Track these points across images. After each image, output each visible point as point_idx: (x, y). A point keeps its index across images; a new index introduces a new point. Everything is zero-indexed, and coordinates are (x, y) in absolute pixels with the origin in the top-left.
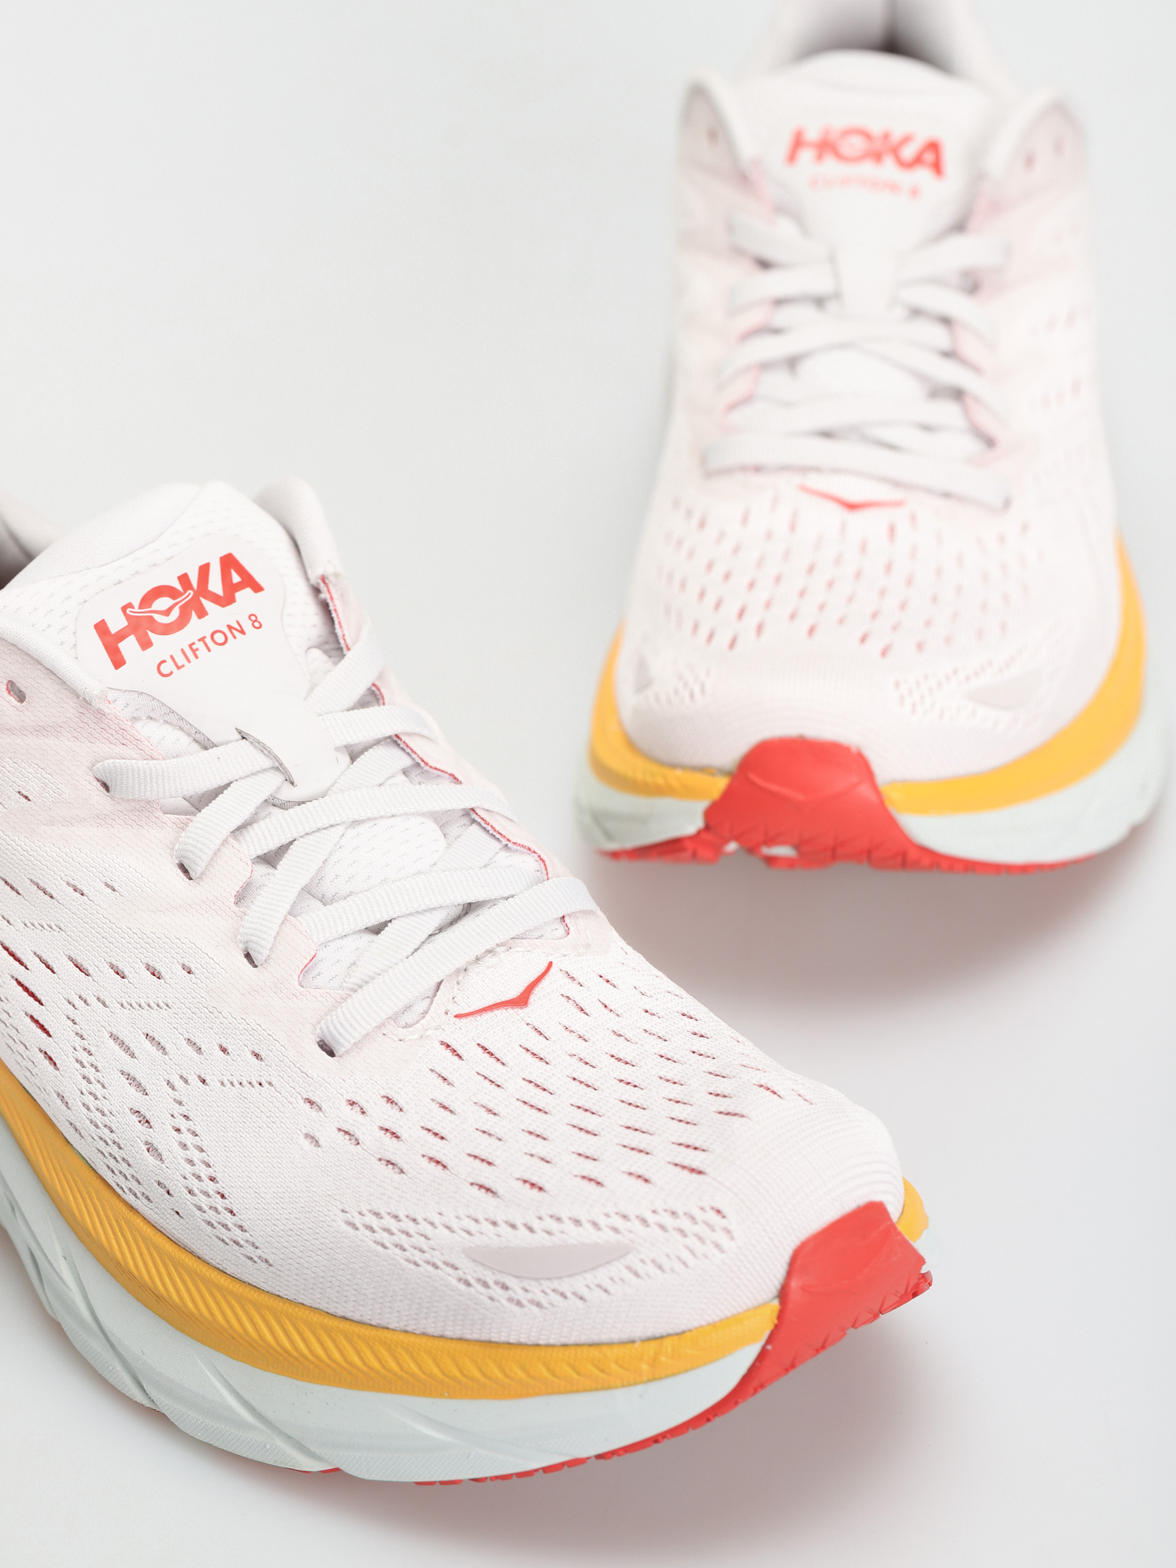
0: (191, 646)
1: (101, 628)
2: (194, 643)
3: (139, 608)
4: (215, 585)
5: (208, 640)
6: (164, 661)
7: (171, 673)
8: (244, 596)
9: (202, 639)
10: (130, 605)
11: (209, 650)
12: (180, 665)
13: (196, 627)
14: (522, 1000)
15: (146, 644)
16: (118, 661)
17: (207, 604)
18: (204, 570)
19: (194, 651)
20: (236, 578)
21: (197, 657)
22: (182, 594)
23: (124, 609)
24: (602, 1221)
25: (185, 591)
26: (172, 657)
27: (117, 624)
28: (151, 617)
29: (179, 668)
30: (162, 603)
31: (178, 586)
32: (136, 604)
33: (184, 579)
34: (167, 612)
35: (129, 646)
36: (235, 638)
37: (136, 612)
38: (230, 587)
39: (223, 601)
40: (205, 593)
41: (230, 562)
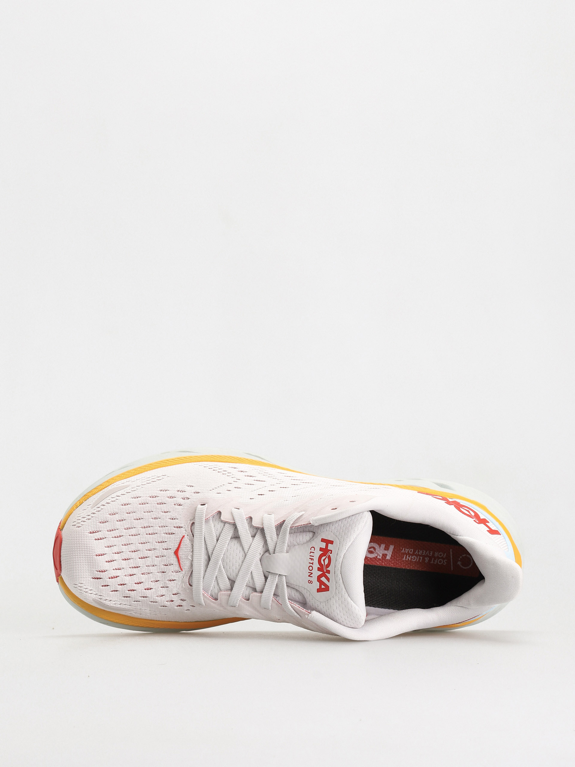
1: (332, 542)
2: (313, 561)
3: (329, 555)
4: (323, 579)
5: (311, 565)
6: (314, 550)
7: (311, 550)
10: (331, 553)
11: (309, 563)
12: (311, 553)
13: (316, 565)
14: (176, 553)
15: (321, 549)
17: (320, 573)
18: (328, 580)
19: (312, 559)
20: (323, 587)
21: (310, 558)
23: (331, 551)
25: (326, 570)
26: (314, 553)
27: (330, 547)
28: (325, 556)
30: (327, 561)
31: (328, 569)
32: (330, 555)
33: (328, 572)
34: (324, 560)
35: (323, 545)
36: (309, 572)
37: (329, 553)
38: (321, 583)
39: (319, 577)
40: (323, 575)
41: (327, 589)
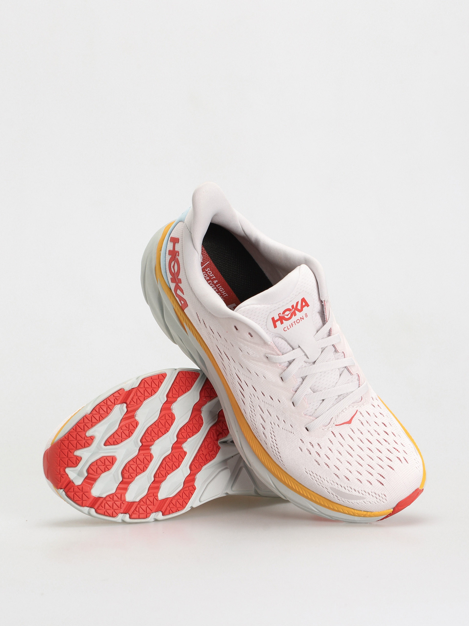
0: (292, 324)
1: (273, 319)
2: (292, 323)
4: (299, 307)
5: (296, 322)
6: (285, 327)
7: (286, 330)
8: (305, 308)
9: (294, 322)
10: (280, 314)
11: (295, 325)
12: (289, 328)
13: (294, 318)
14: (349, 422)
15: (282, 323)
16: (275, 326)
17: (296, 312)
18: (297, 303)
19: (292, 325)
20: (304, 304)
21: (292, 326)
22: (292, 310)
24: (360, 492)
25: (292, 309)
26: (287, 327)
27: (276, 318)
28: (284, 316)
29: (288, 329)
30: (287, 313)
31: (291, 308)
32: (281, 313)
33: (293, 306)
34: (287, 315)
35: (278, 323)
36: (301, 320)
37: (281, 315)
38: (302, 307)
39: (300, 311)
40: (296, 309)
41: (303, 300)
